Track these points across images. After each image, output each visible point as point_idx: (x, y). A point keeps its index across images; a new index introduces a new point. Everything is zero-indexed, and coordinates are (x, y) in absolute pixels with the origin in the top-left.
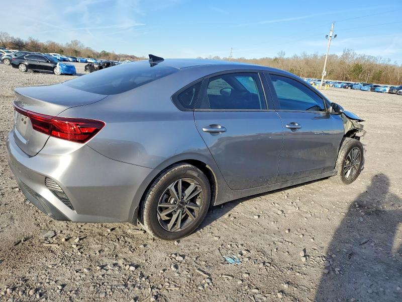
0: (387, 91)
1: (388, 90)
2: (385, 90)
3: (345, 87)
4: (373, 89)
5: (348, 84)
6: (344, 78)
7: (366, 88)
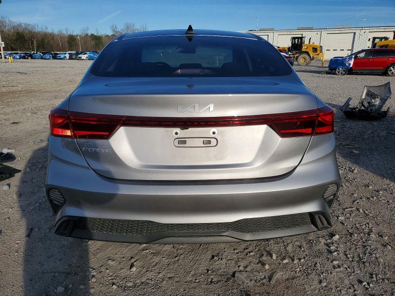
0: (68, 58)
1: (67, 56)
2: (65, 57)
3: (24, 58)
4: (55, 57)
5: (25, 54)
6: (9, 47)
7: (47, 56)
